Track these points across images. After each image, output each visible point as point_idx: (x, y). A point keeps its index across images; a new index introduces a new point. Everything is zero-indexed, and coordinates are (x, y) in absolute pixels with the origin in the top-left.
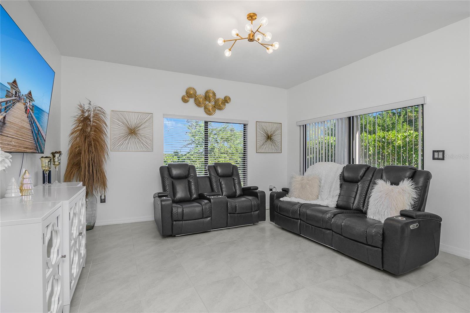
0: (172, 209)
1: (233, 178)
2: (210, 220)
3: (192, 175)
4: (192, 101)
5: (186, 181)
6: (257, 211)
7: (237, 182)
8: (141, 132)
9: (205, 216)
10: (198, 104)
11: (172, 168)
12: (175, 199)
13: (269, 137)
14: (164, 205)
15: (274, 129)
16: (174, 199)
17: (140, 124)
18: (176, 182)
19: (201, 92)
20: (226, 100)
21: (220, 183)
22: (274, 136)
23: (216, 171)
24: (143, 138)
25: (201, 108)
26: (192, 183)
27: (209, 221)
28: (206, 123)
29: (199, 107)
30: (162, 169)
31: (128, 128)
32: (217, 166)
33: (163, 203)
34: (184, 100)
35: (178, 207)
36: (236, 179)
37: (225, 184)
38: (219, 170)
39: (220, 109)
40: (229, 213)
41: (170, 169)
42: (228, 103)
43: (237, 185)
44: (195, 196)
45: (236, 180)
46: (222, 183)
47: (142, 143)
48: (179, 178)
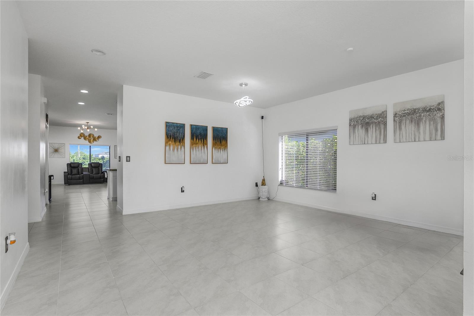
0: (68, 176)
2: (82, 180)
3: (80, 166)
4: (83, 138)
5: (77, 169)
6: (103, 179)
8: (60, 151)
9: (80, 179)
10: (85, 139)
16: (71, 174)
17: (60, 148)
18: (73, 169)
19: (87, 134)
21: (93, 170)
23: (91, 165)
26: (79, 169)
28: (90, 146)
29: (86, 141)
30: (67, 164)
31: (54, 149)
34: (79, 138)
36: (100, 168)
37: (95, 170)
38: (93, 165)
39: (96, 141)
40: (91, 179)
41: (71, 164)
42: (100, 138)
43: (100, 170)
44: (80, 173)
47: (60, 155)
48: (74, 167)
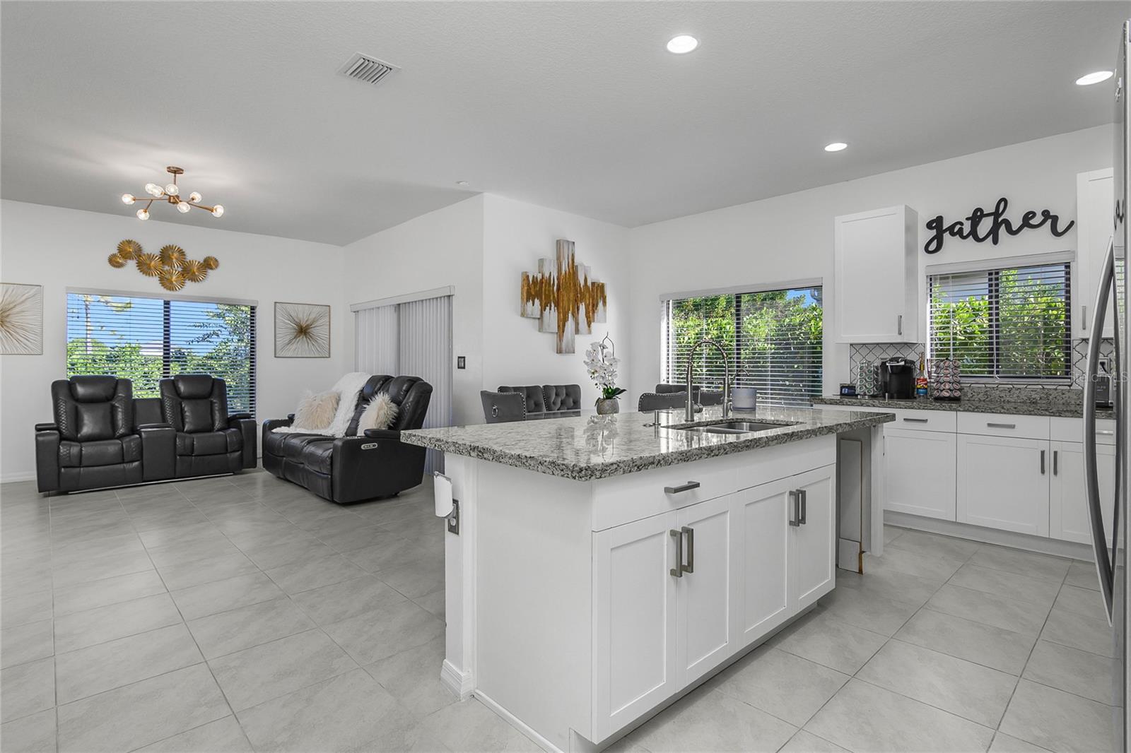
0: (59, 448)
1: (211, 402)
2: (138, 466)
3: (120, 395)
4: (132, 264)
5: (107, 406)
6: (238, 451)
7: (217, 408)
8: (13, 319)
9: (126, 460)
10: (144, 267)
11: (77, 384)
12: (79, 435)
13: (302, 329)
14: (43, 442)
15: (312, 317)
16: (77, 435)
17: (11, 306)
18: (82, 408)
19: (151, 247)
20: (209, 264)
21: (182, 410)
22: (314, 327)
23: (175, 388)
24: (21, 332)
25: (151, 278)
26: (120, 410)
27: (135, 468)
28: (167, 303)
29: (148, 276)
30: (56, 386)
32: (178, 381)
33: (40, 439)
34: (113, 262)
35: (71, 446)
36: (215, 403)
37: (192, 412)
38: (182, 387)
39: (194, 279)
40: (180, 455)
41: (73, 386)
42: (212, 269)
43: (217, 412)
44: (122, 431)
45: (216, 405)
46: (186, 409)
47: (17, 340)
48: (90, 401)
